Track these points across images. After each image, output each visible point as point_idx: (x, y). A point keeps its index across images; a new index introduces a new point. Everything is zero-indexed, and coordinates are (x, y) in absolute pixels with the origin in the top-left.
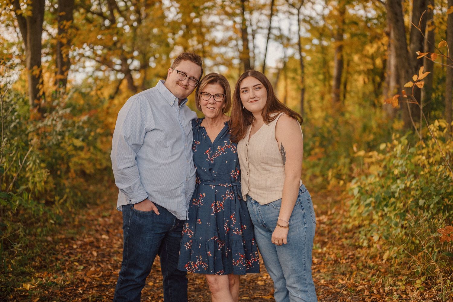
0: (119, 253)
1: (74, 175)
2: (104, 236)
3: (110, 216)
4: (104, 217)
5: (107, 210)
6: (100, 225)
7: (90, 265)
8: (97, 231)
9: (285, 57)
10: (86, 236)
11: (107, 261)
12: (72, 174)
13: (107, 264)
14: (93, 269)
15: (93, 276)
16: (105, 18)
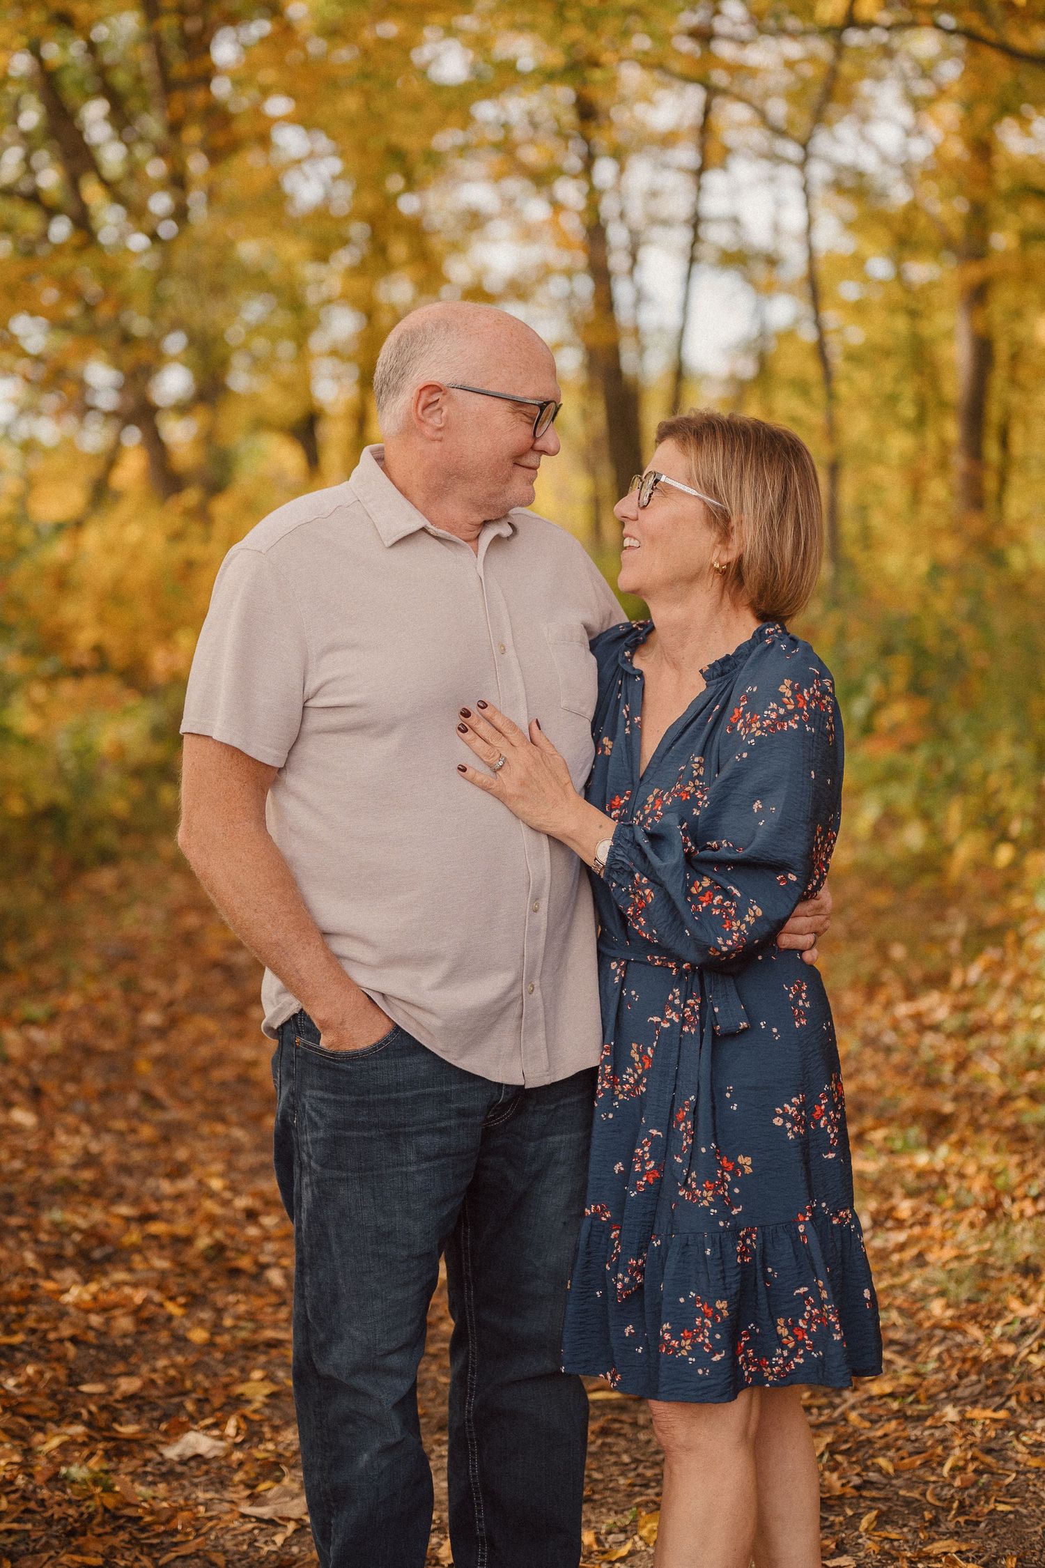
9: (763, 334)
11: (21, 1228)
13: (21, 1243)
16: (51, 212)
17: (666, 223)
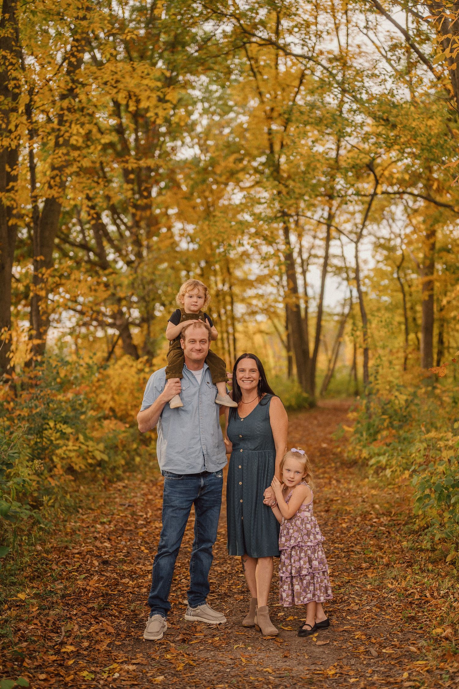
0: (125, 562)
1: (61, 472)
2: (106, 544)
3: (110, 522)
4: (102, 523)
5: (107, 515)
6: (99, 532)
7: (91, 575)
8: (96, 538)
10: (83, 545)
12: (58, 471)
14: (96, 578)
15: (97, 585)
17: (316, 256)
